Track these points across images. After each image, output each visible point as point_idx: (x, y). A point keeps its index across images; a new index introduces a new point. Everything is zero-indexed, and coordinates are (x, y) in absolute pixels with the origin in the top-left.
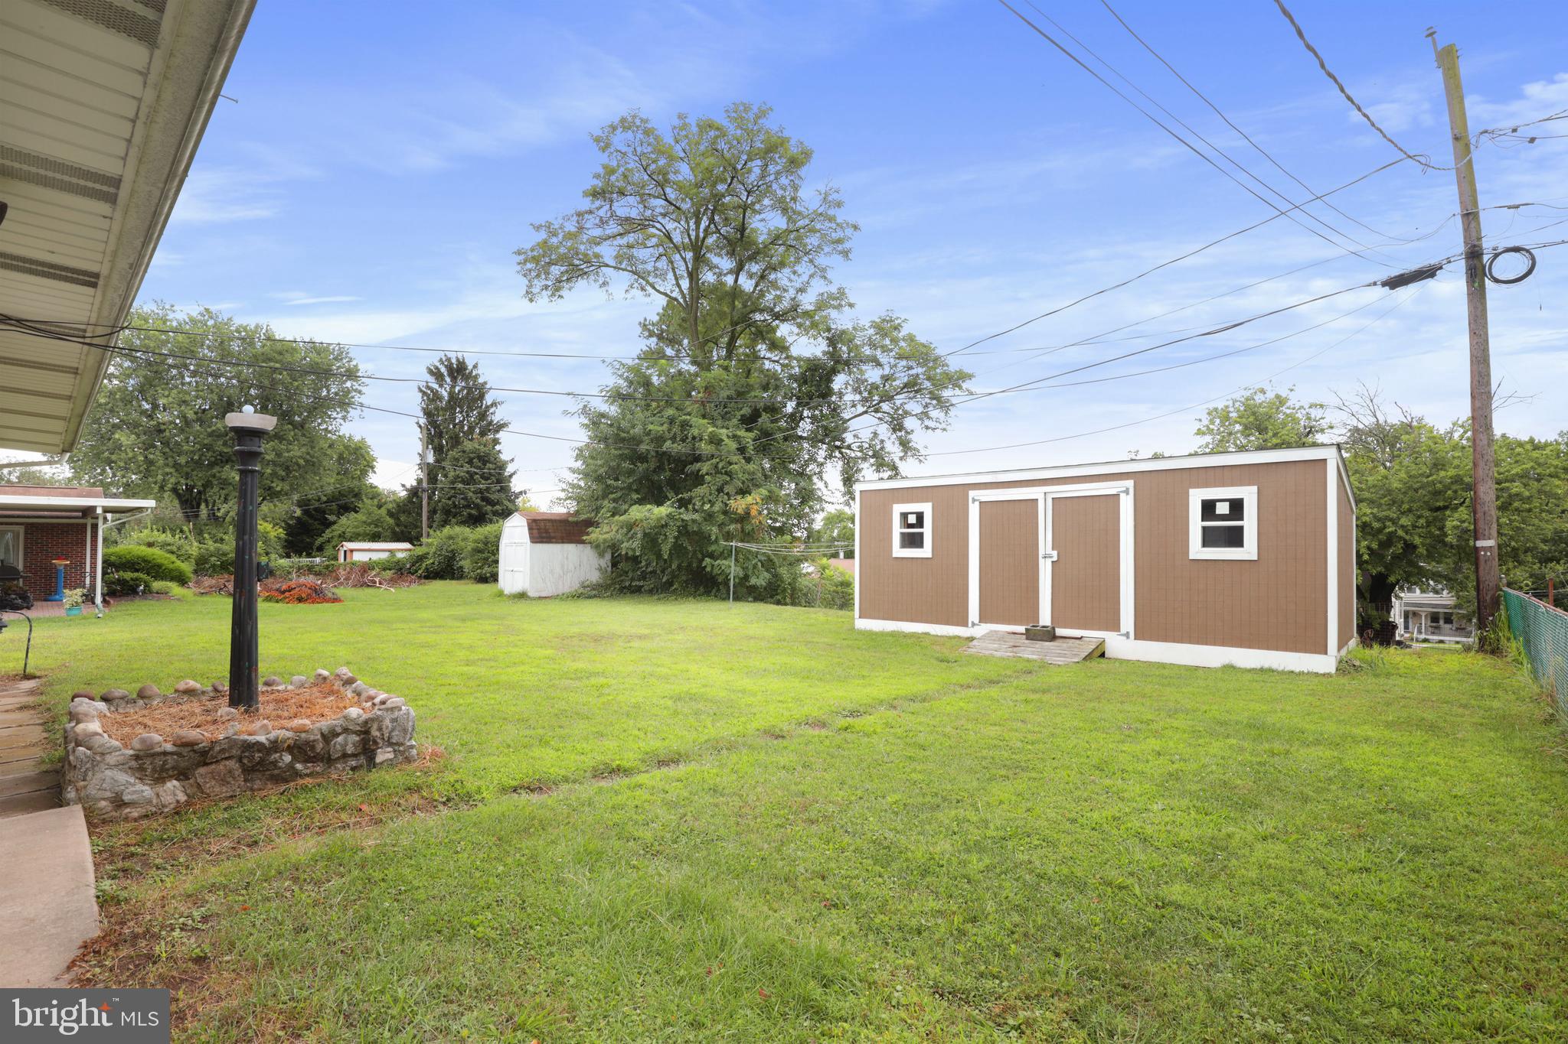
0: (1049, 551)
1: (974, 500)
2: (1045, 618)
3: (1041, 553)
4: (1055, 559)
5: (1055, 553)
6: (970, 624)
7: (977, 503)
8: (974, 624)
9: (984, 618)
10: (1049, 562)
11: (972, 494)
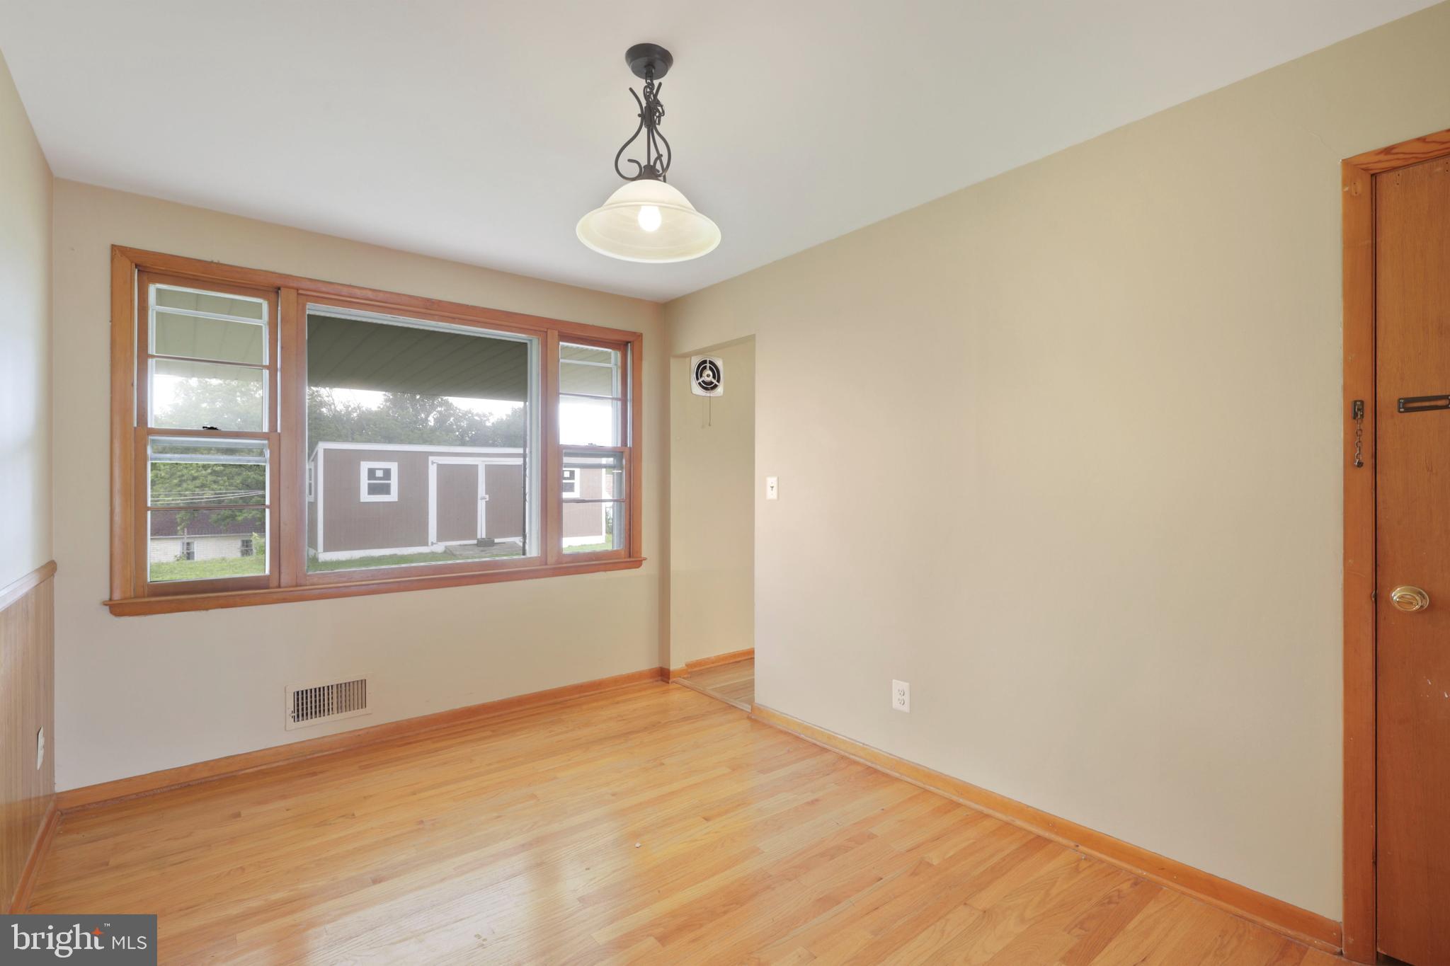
0: (484, 494)
1: (433, 463)
2: (482, 532)
3: (479, 497)
4: (487, 500)
5: (487, 496)
6: (430, 544)
7: (435, 465)
8: (433, 544)
9: (441, 538)
10: (484, 502)
11: (431, 458)
